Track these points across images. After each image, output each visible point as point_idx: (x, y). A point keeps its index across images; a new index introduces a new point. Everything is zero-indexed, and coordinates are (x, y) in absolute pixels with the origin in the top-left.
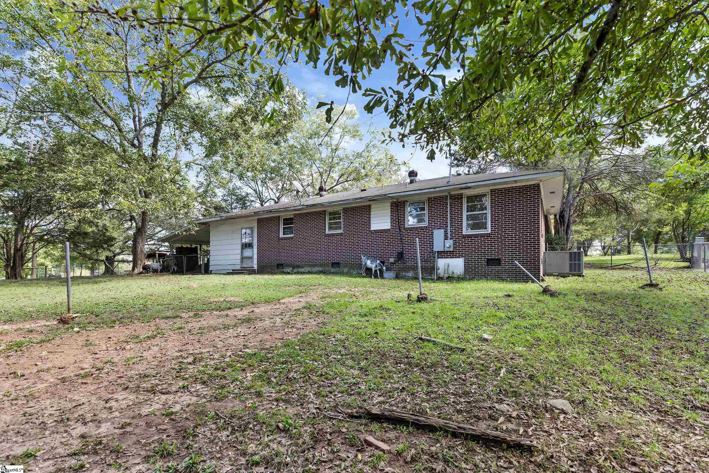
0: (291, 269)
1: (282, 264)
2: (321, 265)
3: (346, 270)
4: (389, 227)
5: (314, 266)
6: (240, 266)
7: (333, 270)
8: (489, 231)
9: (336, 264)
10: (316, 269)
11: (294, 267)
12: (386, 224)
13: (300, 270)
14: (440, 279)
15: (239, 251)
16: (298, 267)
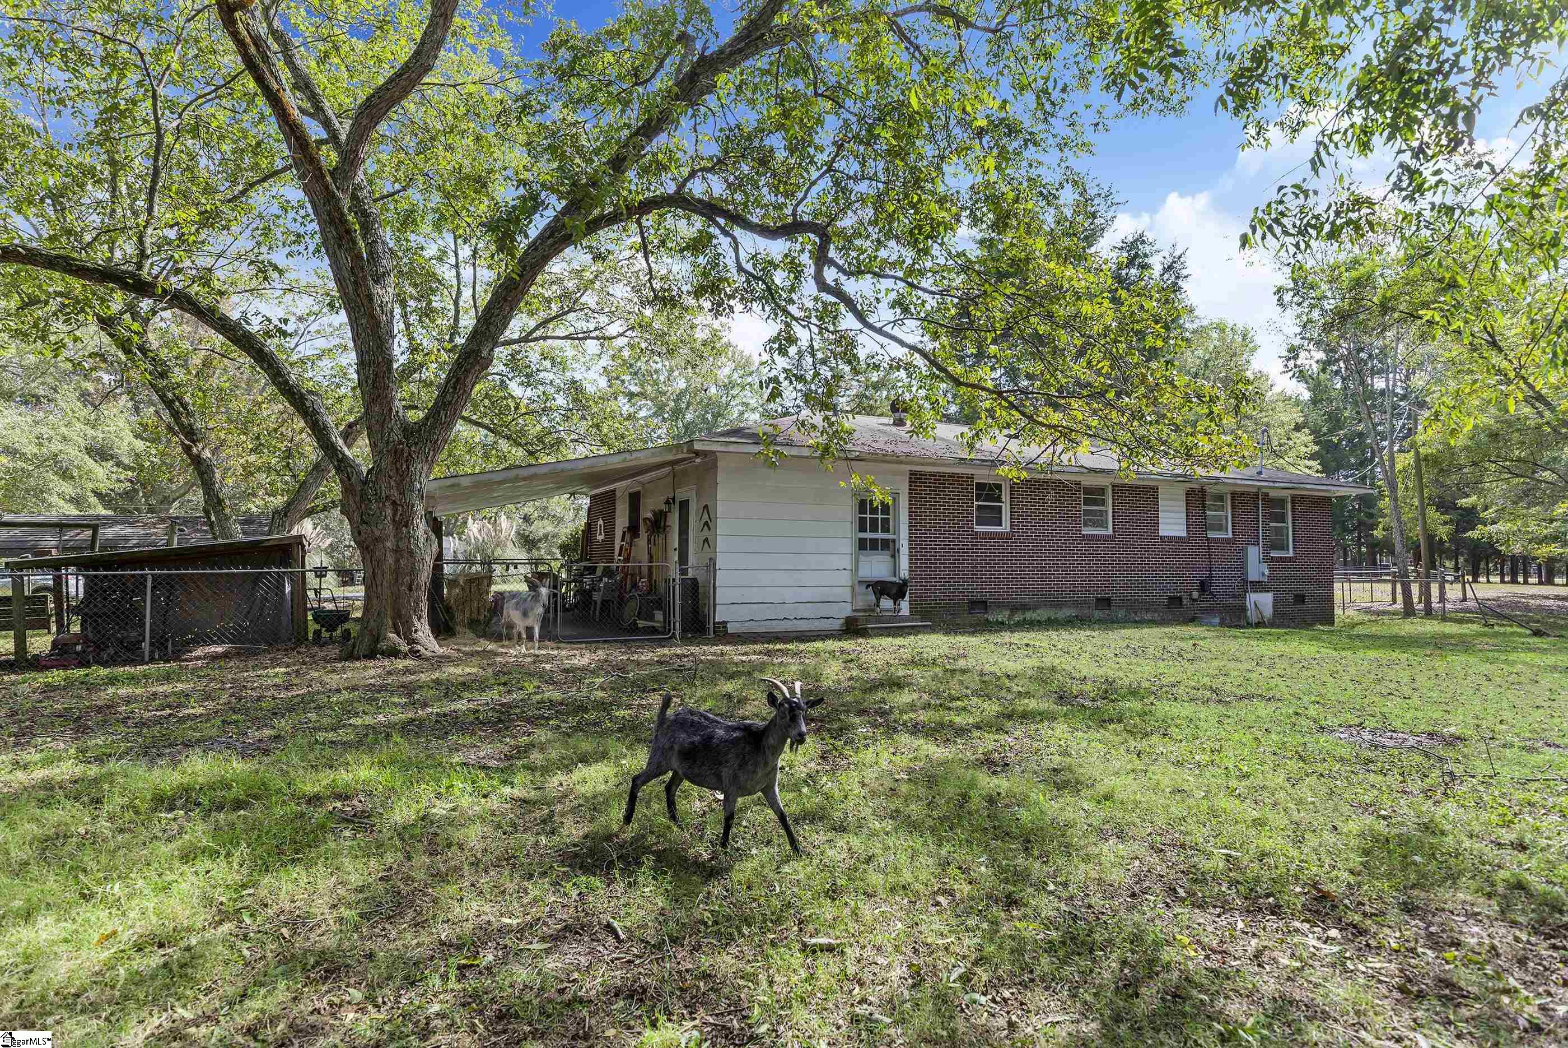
0: (1007, 613)
1: (985, 602)
2: (1076, 604)
3: (1121, 614)
4: (1184, 534)
5: (1058, 605)
6: (849, 607)
7: (1098, 614)
8: (1291, 554)
9: (1105, 602)
10: (1064, 613)
11: (1016, 608)
12: (1177, 527)
13: (1029, 615)
14: (1249, 625)
15: (846, 562)
16: (1024, 607)
